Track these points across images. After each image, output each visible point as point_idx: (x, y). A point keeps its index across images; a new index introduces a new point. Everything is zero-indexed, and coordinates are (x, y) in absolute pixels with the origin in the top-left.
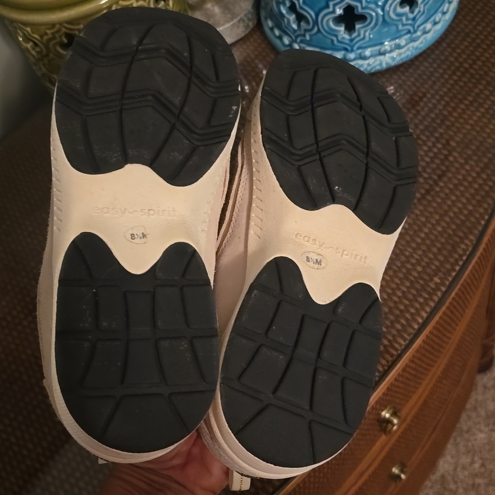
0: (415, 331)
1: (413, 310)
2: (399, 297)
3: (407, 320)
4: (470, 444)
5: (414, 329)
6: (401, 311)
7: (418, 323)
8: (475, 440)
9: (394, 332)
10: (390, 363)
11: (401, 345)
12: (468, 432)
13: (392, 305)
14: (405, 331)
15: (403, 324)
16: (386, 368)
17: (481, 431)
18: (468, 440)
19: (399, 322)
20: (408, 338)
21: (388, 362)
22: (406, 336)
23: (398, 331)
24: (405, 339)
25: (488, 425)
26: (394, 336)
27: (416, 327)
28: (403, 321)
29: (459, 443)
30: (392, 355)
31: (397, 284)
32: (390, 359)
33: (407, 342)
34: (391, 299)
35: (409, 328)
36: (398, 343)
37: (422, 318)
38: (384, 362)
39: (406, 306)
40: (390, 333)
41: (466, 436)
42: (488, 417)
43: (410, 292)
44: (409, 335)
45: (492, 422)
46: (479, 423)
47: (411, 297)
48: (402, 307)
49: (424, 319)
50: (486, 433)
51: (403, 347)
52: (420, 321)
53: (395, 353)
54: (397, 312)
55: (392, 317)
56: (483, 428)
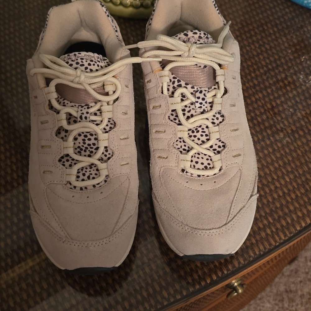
0: (297, 232)
1: (300, 214)
2: (292, 199)
3: (293, 220)
4: (259, 308)
5: (296, 230)
6: (290, 211)
7: (301, 226)
8: (263, 306)
9: (279, 226)
10: (267, 250)
11: (280, 239)
12: (260, 299)
13: (284, 202)
14: (288, 229)
15: (288, 222)
16: (262, 253)
17: (269, 302)
18: (259, 305)
19: (285, 219)
20: (289, 236)
21: (265, 248)
22: (288, 233)
23: (282, 226)
24: (285, 236)
25: (276, 300)
26: (277, 229)
27: (298, 228)
28: (289, 220)
29: (252, 305)
30: (270, 245)
31: (294, 187)
32: (268, 247)
33: (287, 238)
34: (285, 198)
35: (292, 227)
36: (279, 236)
37: (306, 223)
38: (261, 247)
39: (295, 208)
40: (275, 225)
41: (258, 301)
42: (277, 294)
43: (302, 198)
44: (290, 233)
45: (279, 299)
46: (270, 296)
47: (302, 202)
48: (292, 208)
49: (307, 225)
50: (272, 305)
51: (282, 241)
52: (304, 225)
53: (274, 243)
54: (286, 211)
55: (281, 213)
56: (271, 301)
